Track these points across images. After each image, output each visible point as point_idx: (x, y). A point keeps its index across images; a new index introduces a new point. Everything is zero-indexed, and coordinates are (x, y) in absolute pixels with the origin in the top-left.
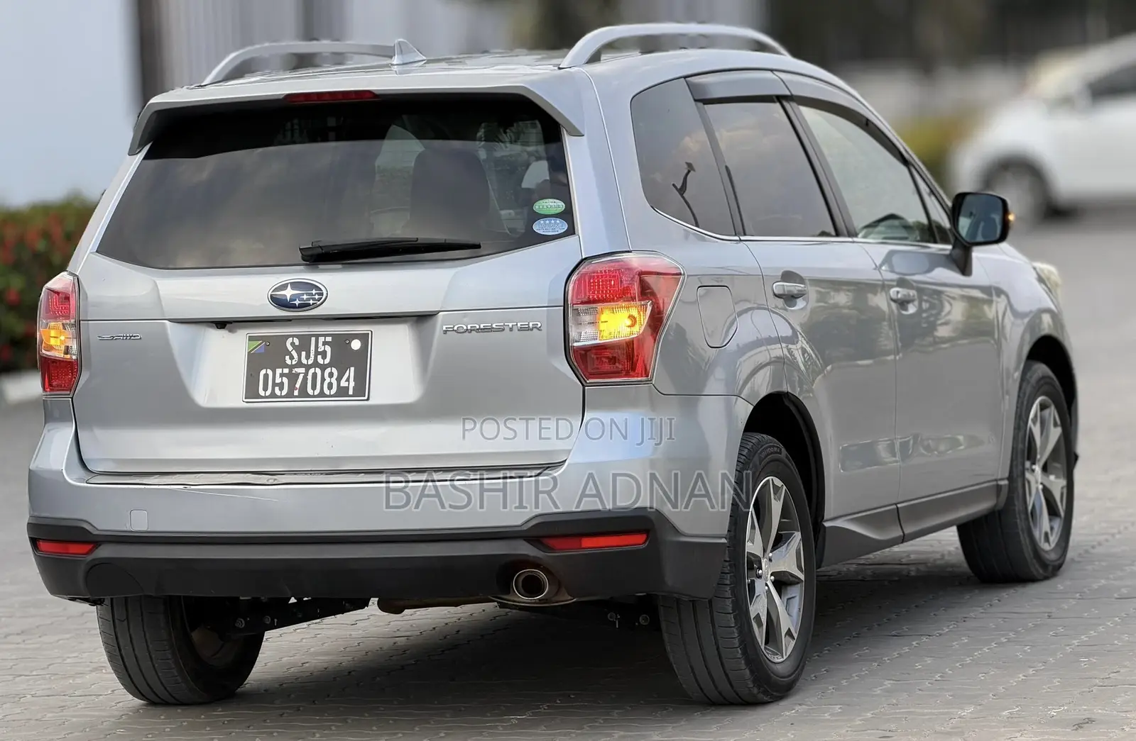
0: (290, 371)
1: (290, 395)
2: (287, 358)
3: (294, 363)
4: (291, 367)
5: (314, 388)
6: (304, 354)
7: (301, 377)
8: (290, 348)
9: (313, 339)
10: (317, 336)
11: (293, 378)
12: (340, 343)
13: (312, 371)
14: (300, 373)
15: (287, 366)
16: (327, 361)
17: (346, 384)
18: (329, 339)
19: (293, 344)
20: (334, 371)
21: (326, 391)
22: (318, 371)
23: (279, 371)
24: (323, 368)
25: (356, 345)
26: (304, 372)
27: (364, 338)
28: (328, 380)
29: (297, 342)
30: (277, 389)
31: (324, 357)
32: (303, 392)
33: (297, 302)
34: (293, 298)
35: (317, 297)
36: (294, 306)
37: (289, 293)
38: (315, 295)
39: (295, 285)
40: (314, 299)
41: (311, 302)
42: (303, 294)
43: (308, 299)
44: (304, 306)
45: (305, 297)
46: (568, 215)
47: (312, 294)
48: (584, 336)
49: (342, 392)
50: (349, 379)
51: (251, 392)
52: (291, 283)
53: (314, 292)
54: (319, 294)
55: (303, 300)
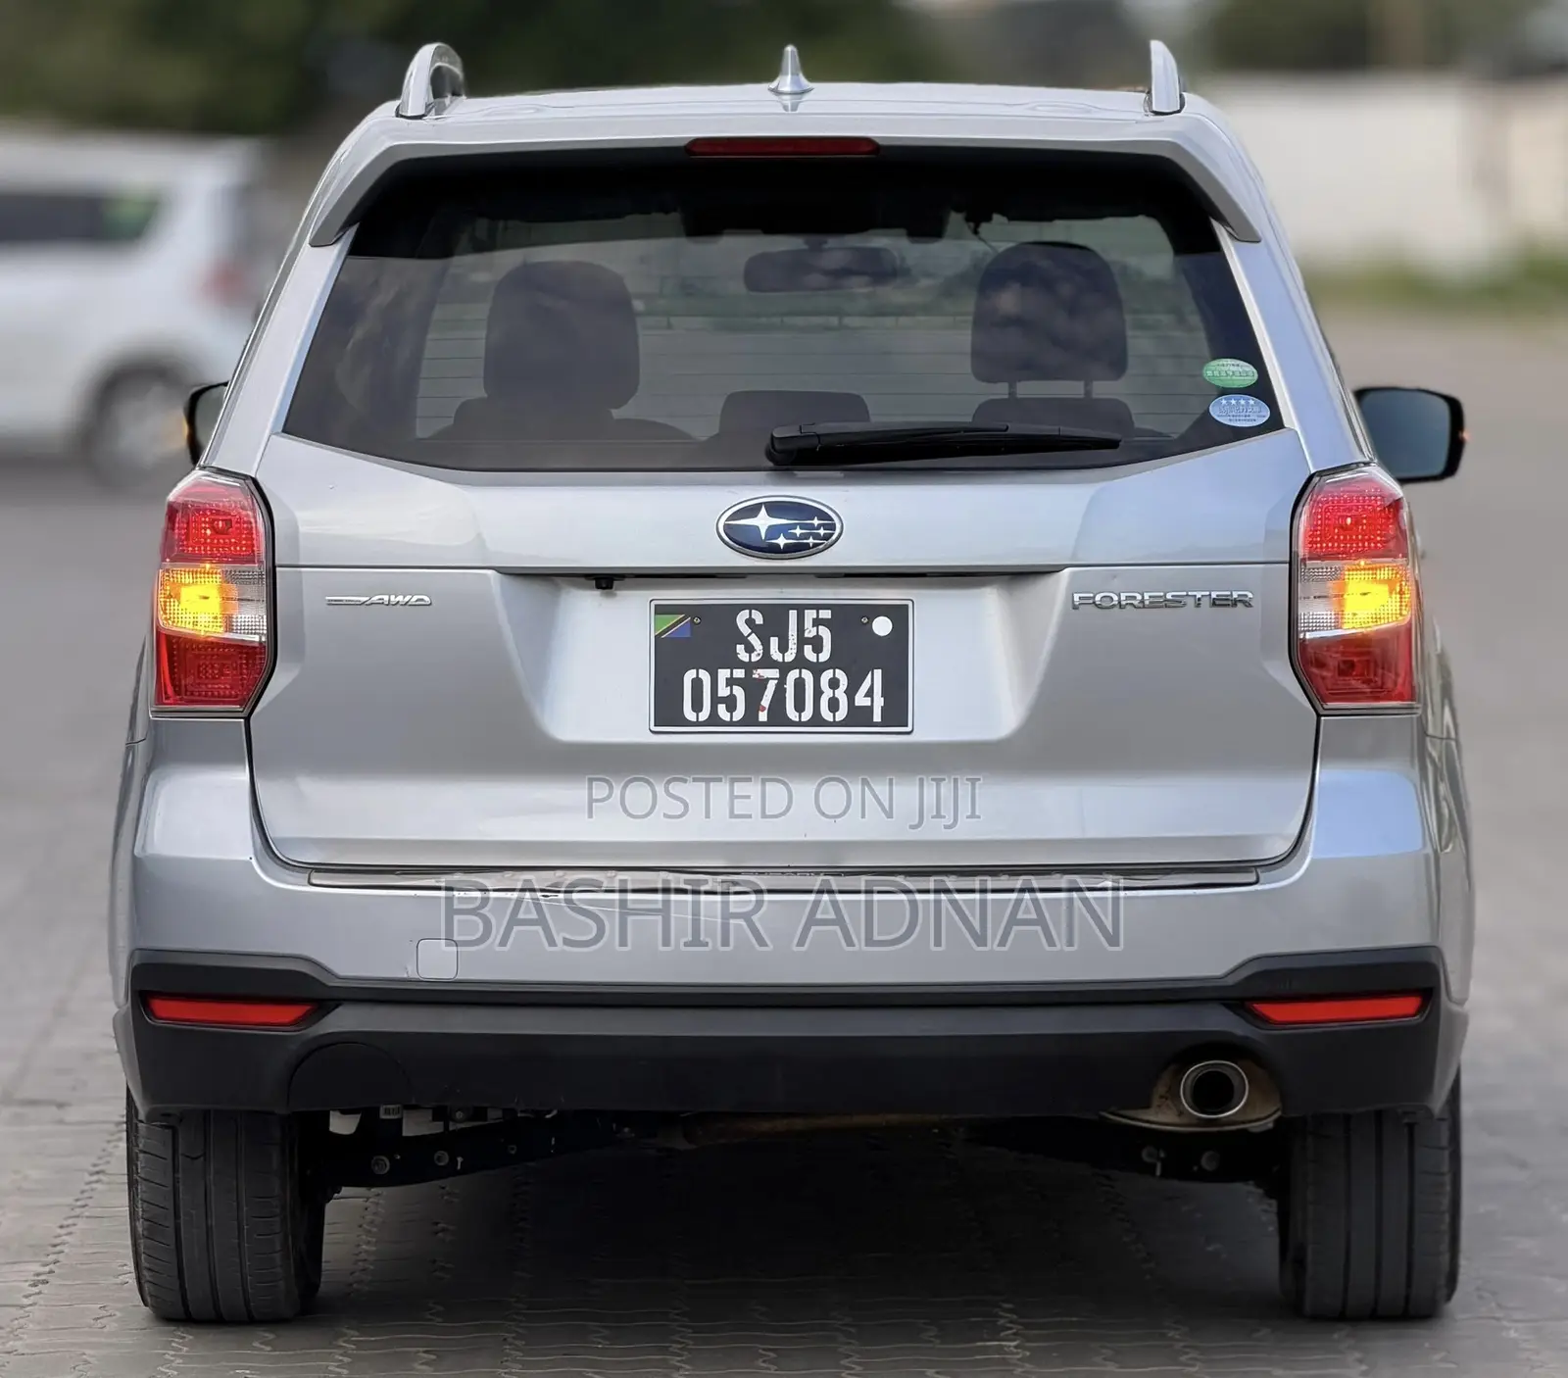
0: (749, 673)
1: (750, 719)
2: (740, 648)
3: (755, 658)
4: (749, 667)
5: (800, 707)
6: (774, 642)
7: (771, 686)
8: (745, 630)
9: (793, 614)
10: (801, 609)
11: (754, 689)
12: (848, 622)
13: (793, 675)
14: (768, 679)
15: (741, 665)
16: (825, 656)
17: (867, 702)
18: (826, 614)
19: (750, 622)
20: (841, 675)
21: (827, 715)
22: (808, 676)
23: (723, 674)
24: (817, 670)
25: (882, 626)
26: (778, 676)
27: (899, 615)
28: (827, 693)
29: (758, 618)
30: (722, 709)
31: (818, 649)
32: (778, 717)
33: (782, 541)
34: (774, 531)
35: (822, 532)
36: (774, 550)
37: (763, 522)
38: (818, 528)
39: (774, 509)
40: (816, 536)
41: (811, 541)
42: (794, 526)
43: (806, 536)
44: (797, 549)
45: (798, 531)
46: (1262, 390)
47: (812, 527)
48: (1319, 621)
49: (859, 717)
50: (872, 692)
51: (667, 712)
52: (765, 503)
53: (816, 522)
54: (826, 527)
55: (794, 536)
